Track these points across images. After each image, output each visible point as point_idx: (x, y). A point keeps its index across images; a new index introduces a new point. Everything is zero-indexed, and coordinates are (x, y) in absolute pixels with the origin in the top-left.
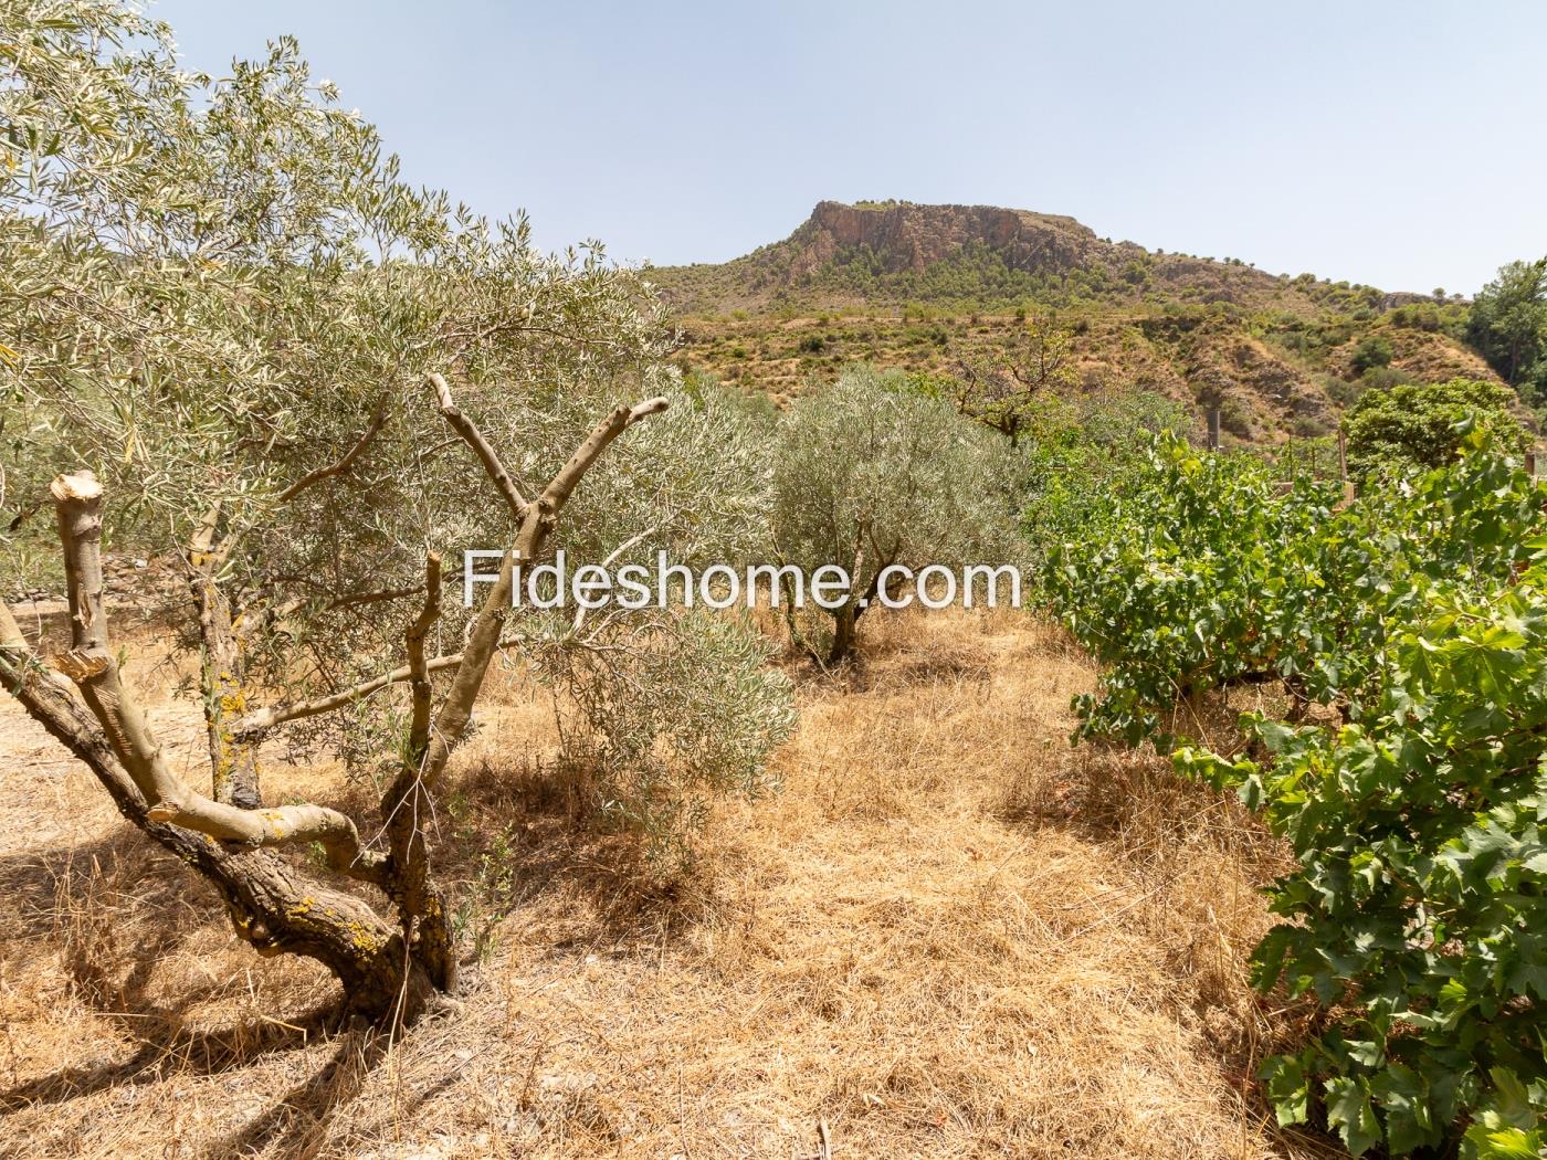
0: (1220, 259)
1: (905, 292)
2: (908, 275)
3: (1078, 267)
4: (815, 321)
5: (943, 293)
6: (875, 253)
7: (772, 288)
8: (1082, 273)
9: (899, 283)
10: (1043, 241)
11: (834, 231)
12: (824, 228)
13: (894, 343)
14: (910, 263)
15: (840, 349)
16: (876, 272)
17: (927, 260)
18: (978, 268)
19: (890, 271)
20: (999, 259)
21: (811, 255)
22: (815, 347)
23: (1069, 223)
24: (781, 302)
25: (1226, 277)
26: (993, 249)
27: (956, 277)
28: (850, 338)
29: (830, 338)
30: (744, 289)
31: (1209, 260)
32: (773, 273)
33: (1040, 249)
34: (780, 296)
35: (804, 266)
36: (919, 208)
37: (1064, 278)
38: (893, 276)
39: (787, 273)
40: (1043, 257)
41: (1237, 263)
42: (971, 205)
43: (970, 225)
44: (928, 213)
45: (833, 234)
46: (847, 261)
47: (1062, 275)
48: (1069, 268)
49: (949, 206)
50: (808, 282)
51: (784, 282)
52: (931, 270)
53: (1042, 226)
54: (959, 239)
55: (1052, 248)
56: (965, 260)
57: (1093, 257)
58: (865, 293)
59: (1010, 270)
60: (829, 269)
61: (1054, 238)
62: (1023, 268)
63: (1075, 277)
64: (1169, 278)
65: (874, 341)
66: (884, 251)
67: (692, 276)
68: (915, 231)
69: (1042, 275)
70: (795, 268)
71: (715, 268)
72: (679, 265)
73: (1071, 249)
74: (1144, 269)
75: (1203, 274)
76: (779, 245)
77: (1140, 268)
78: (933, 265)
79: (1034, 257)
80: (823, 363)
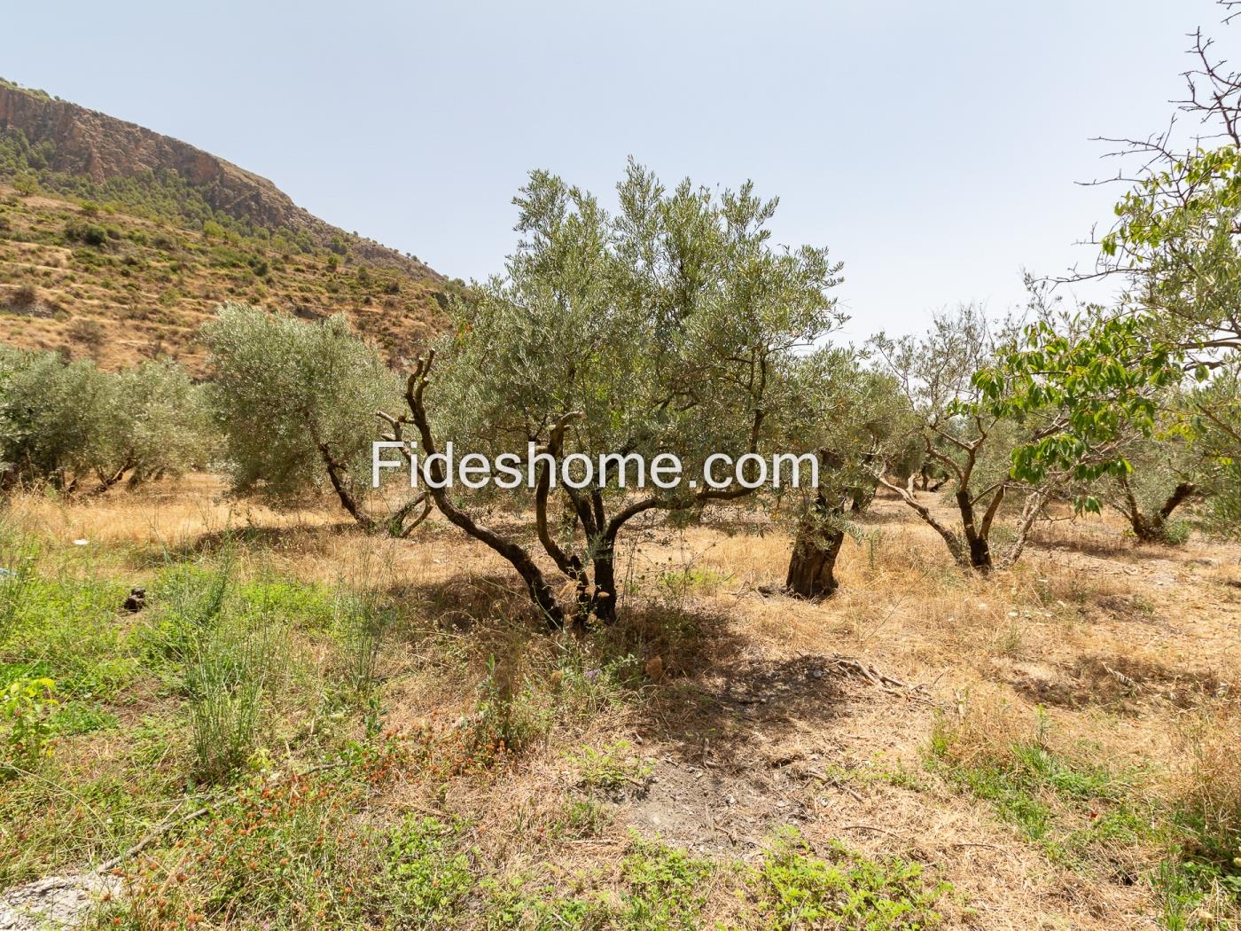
0: (402, 253)
2: (84, 181)
3: (285, 226)
6: (32, 142)
8: (290, 232)
10: (248, 194)
14: (86, 168)
16: (35, 164)
17: (108, 172)
18: (174, 197)
19: (57, 169)
20: (199, 196)
23: (270, 186)
25: (410, 267)
26: (189, 184)
27: (149, 199)
31: (396, 251)
33: (245, 199)
36: (95, 115)
37: (272, 233)
38: (62, 176)
40: (249, 208)
41: (415, 259)
42: (162, 134)
43: (161, 154)
44: (108, 123)
47: (269, 229)
48: (277, 226)
49: (135, 126)
52: (115, 183)
53: (246, 180)
54: (149, 163)
55: (257, 202)
56: (157, 184)
57: (295, 220)
59: (214, 210)
61: (258, 195)
62: (228, 212)
63: (284, 234)
64: (367, 257)
66: (47, 145)
68: (91, 136)
69: (248, 224)
73: (277, 209)
74: (345, 244)
75: (393, 261)
77: (341, 243)
78: (118, 179)
79: (239, 204)
80: (110, 262)
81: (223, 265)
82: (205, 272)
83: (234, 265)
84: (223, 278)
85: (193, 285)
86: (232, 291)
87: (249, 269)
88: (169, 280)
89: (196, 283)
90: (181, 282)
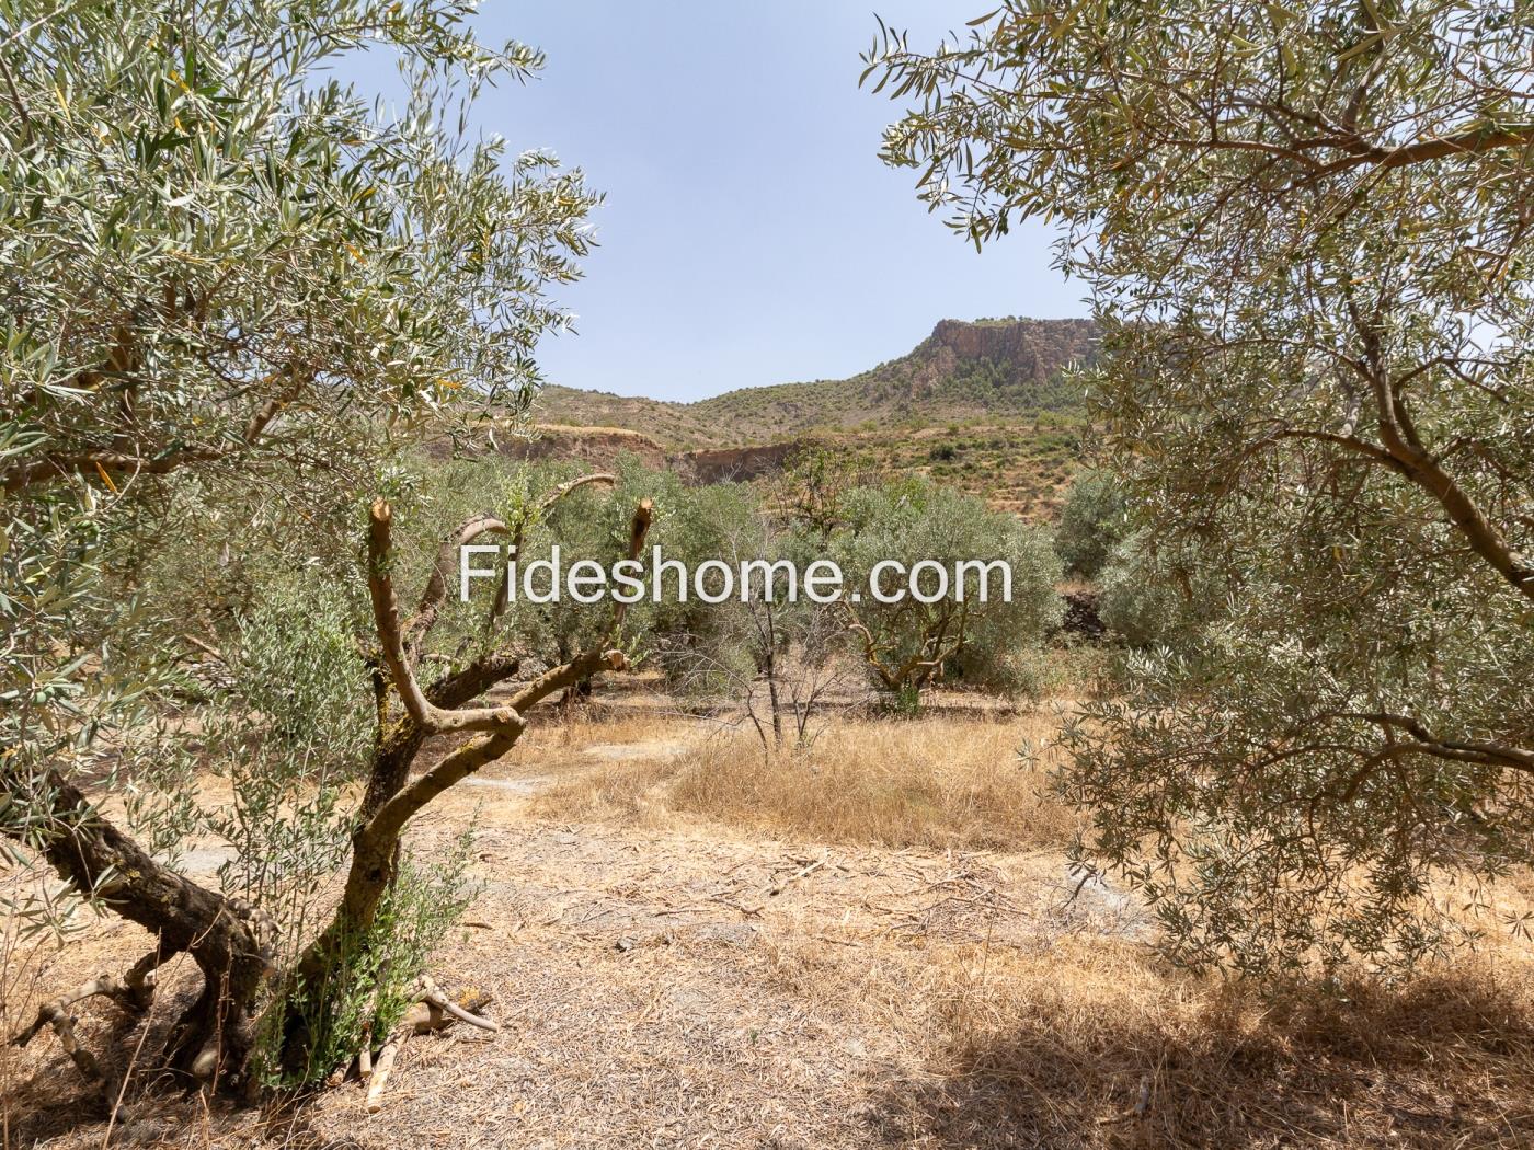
1: (1027, 402)
2: (1030, 386)
4: (945, 431)
5: (1066, 402)
6: (996, 366)
7: (894, 401)
9: (1020, 394)
11: (955, 347)
12: (945, 344)
13: (1026, 450)
14: (1032, 375)
15: (971, 457)
16: (997, 384)
17: (1049, 371)
19: (1011, 383)
21: (932, 369)
22: (946, 455)
24: (903, 413)
28: (981, 446)
29: (961, 447)
30: (867, 403)
32: (894, 387)
34: (902, 408)
35: (925, 380)
36: (1040, 323)
38: (1015, 387)
39: (909, 386)
44: (1049, 327)
45: (954, 350)
46: (968, 374)
50: (929, 394)
51: (906, 395)
52: (1052, 380)
54: (1081, 351)
58: (986, 404)
60: (949, 382)
65: (1006, 449)
66: (1005, 364)
67: (817, 391)
68: (1036, 344)
70: (916, 382)
71: (838, 384)
72: (804, 382)
76: (900, 361)
78: (1055, 375)
80: (954, 470)
81: (1041, 451)
82: (1022, 461)
83: (1051, 449)
84: (1036, 464)
85: (1009, 476)
86: (1041, 475)
87: (1064, 450)
88: (990, 476)
89: (1013, 474)
90: (1000, 476)
